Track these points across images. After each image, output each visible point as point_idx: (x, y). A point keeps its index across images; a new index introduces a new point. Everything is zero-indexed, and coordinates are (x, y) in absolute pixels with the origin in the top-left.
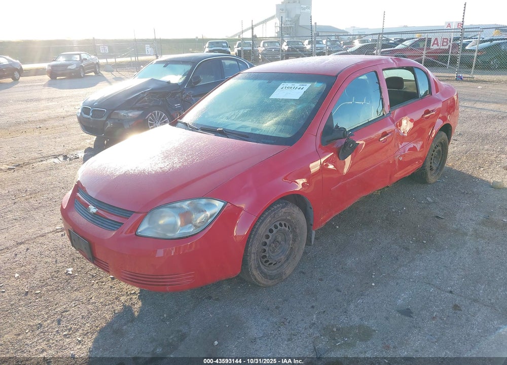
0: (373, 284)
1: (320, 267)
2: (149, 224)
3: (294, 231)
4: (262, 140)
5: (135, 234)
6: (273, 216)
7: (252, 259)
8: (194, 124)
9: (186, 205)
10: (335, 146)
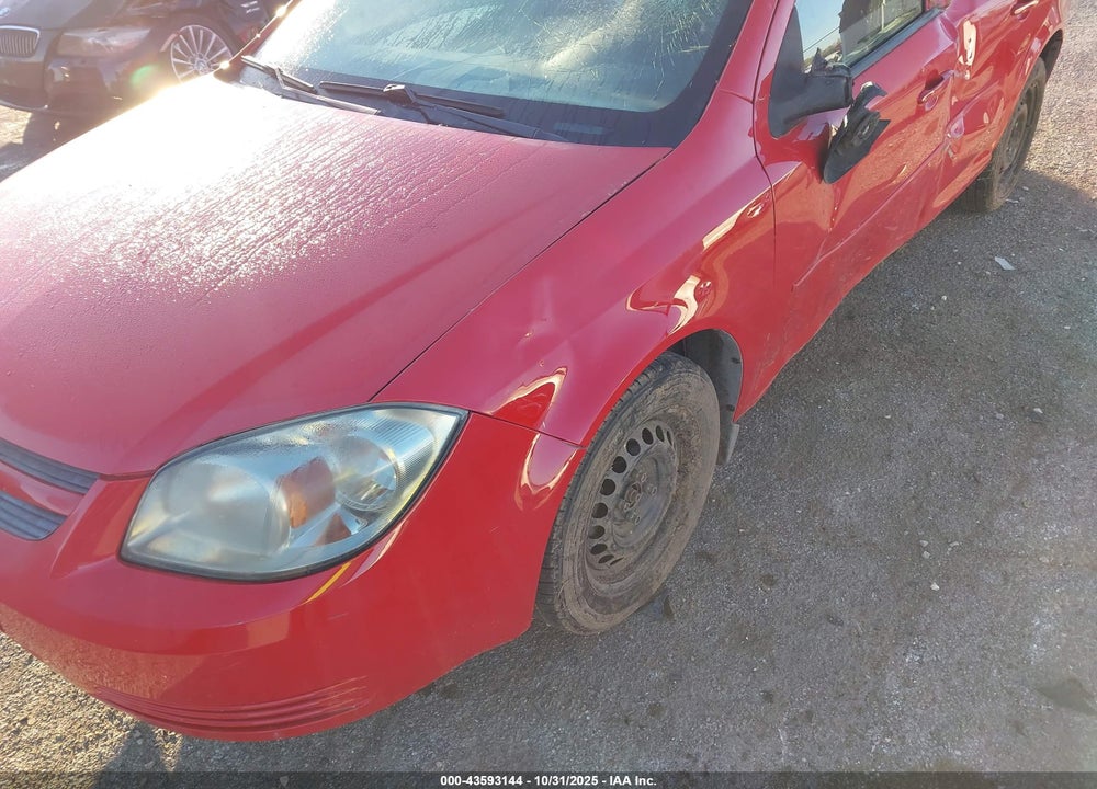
0: (935, 587)
1: (755, 532)
2: (167, 508)
3: (684, 443)
4: (558, 126)
5: (121, 559)
6: (628, 421)
7: (565, 577)
8: (301, 71)
9: (303, 435)
10: (803, 137)
